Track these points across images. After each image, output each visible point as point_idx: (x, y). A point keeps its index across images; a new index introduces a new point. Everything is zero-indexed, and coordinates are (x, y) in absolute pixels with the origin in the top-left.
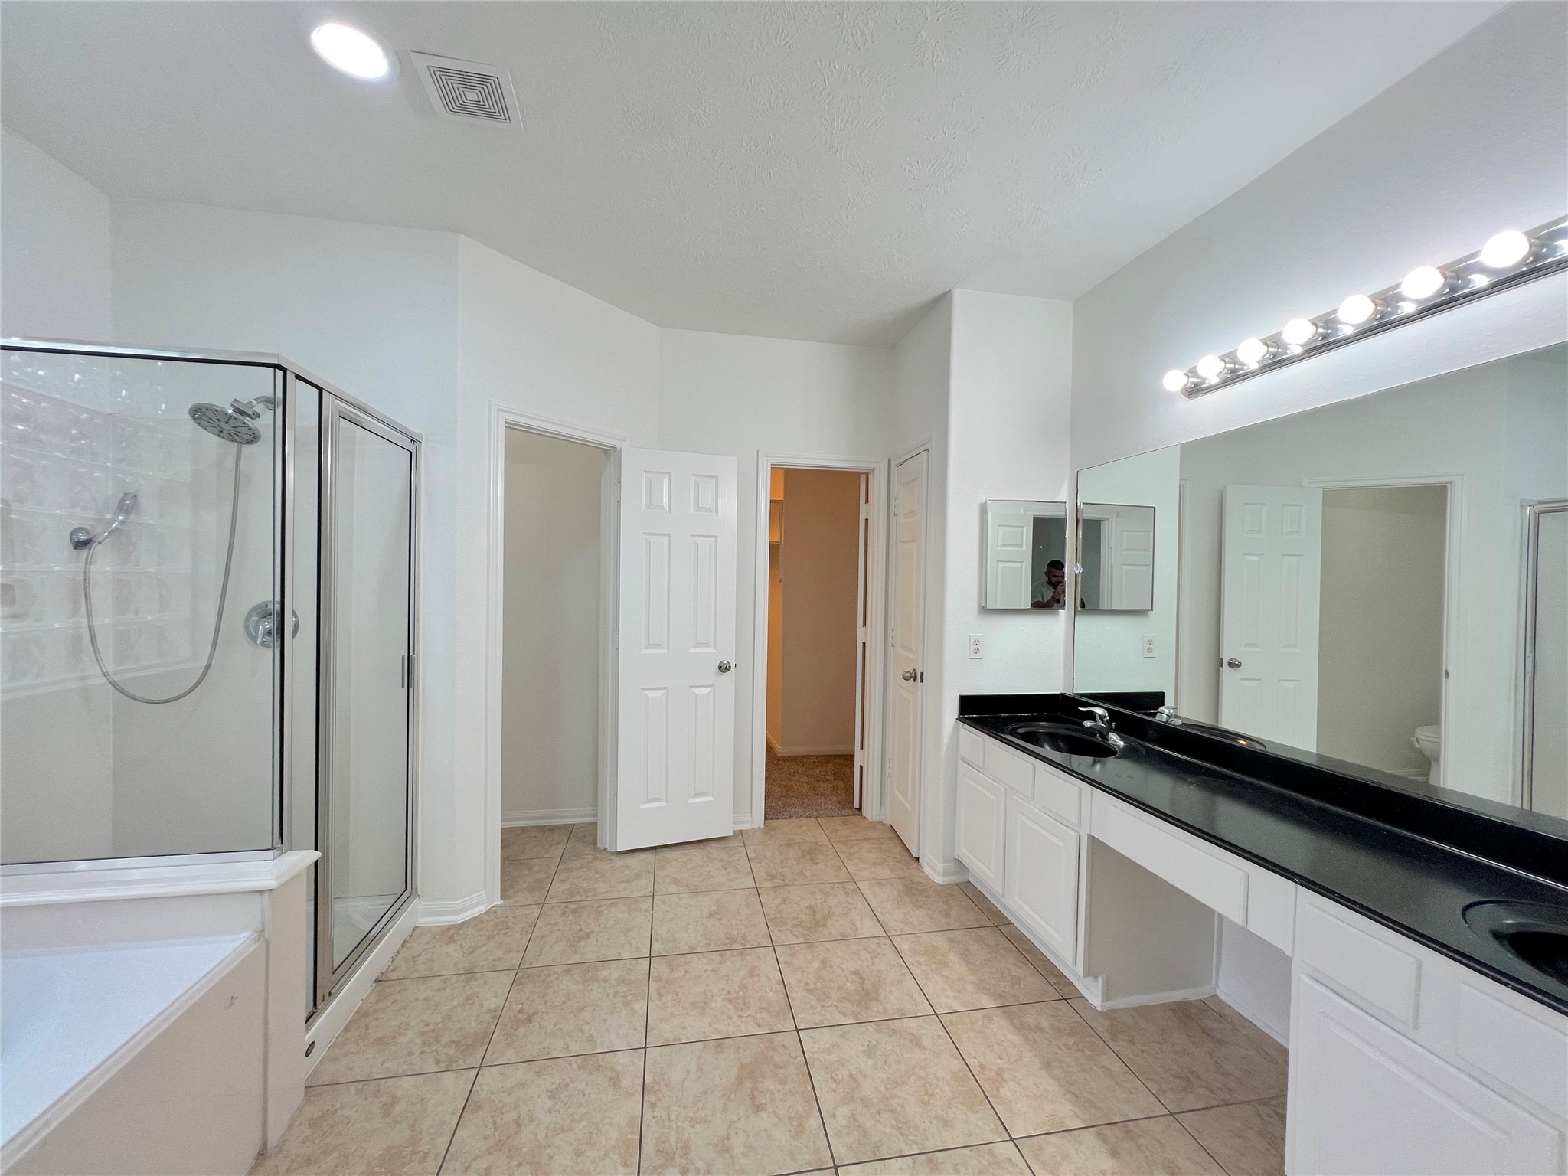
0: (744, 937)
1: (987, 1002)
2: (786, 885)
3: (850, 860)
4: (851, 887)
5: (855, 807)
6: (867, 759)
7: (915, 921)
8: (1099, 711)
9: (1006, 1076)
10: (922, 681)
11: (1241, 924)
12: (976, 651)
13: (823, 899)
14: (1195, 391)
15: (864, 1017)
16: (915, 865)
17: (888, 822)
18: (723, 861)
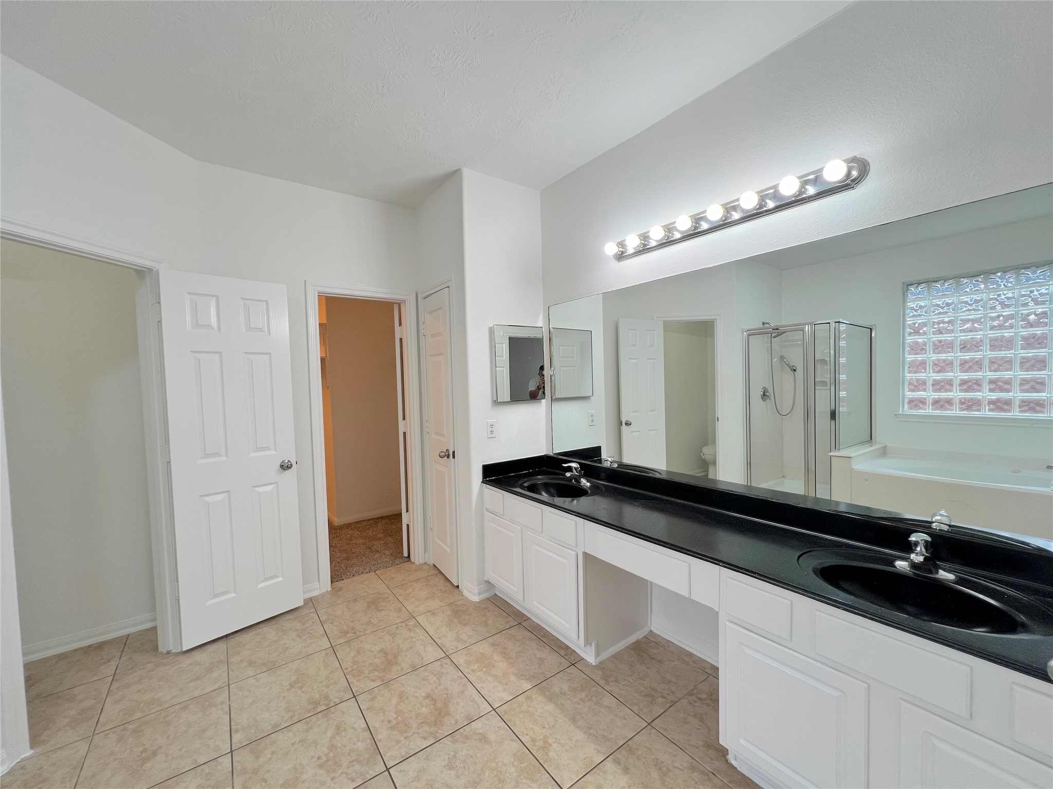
0: (327, 698)
1: (526, 686)
2: (358, 637)
3: (408, 600)
4: (412, 623)
5: (404, 556)
6: (412, 519)
7: (464, 637)
8: (574, 465)
9: (550, 741)
10: (454, 457)
11: (688, 597)
12: (492, 432)
13: (392, 640)
14: (621, 256)
15: (442, 733)
16: (456, 591)
17: (431, 562)
18: (298, 630)
